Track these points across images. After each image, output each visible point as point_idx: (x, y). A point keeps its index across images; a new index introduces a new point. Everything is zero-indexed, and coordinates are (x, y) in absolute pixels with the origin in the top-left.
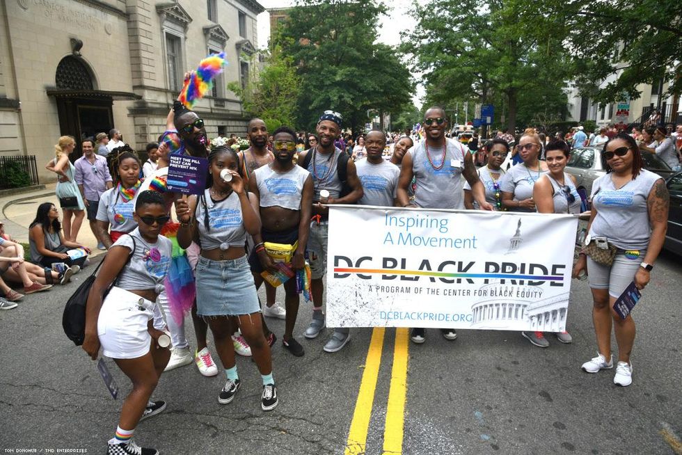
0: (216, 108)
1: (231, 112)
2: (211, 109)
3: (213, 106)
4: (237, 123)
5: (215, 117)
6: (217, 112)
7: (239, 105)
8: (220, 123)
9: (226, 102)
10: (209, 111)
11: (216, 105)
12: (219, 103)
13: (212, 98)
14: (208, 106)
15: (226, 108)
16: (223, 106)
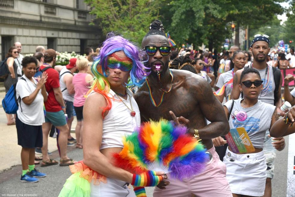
0: (46, 15)
1: (63, 21)
2: (41, 16)
3: (43, 13)
4: (70, 35)
5: (45, 26)
6: (47, 20)
7: (71, 13)
8: (50, 34)
9: (57, 9)
10: (38, 18)
11: (46, 12)
12: (49, 10)
13: (42, 4)
14: (37, 13)
15: (57, 16)
16: (54, 13)
